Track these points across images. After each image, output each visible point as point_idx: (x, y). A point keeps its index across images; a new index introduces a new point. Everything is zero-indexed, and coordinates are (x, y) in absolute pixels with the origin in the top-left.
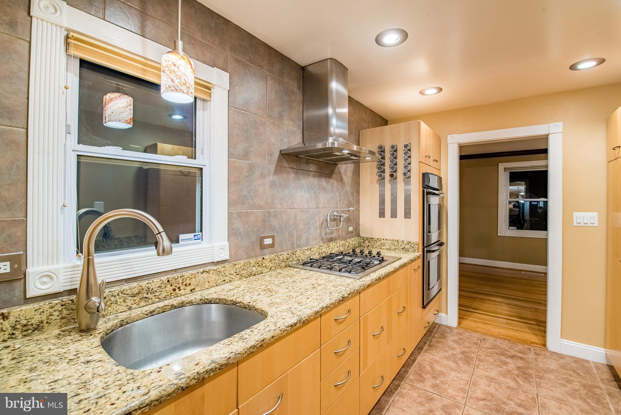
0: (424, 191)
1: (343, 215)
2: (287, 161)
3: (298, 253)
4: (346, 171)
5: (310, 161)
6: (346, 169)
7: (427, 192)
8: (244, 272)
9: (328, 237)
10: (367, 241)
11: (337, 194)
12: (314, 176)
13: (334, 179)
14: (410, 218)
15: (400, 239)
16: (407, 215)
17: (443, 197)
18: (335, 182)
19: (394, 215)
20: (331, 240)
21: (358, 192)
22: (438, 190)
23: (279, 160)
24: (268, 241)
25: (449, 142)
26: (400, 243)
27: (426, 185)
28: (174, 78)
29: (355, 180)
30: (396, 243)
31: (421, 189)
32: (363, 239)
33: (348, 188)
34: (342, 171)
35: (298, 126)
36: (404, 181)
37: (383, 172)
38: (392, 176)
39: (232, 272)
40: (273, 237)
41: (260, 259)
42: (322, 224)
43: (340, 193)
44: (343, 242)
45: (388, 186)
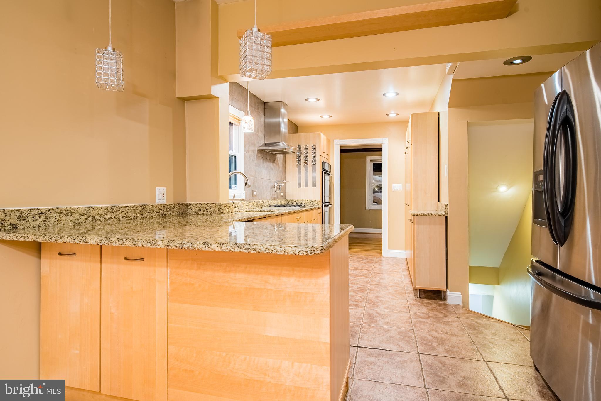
0: (322, 172)
1: (281, 184)
2: (260, 153)
3: (264, 202)
4: (280, 159)
5: (267, 153)
6: (280, 157)
7: (324, 173)
8: (249, 206)
9: (274, 196)
10: (291, 202)
11: (277, 172)
12: (269, 162)
13: (275, 164)
14: (316, 187)
15: (310, 200)
16: (314, 185)
17: (332, 176)
18: (276, 165)
19: (306, 186)
20: (274, 199)
21: (285, 172)
22: (329, 172)
23: (258, 153)
24: (255, 193)
25: (335, 144)
26: (310, 202)
27: (324, 169)
28: (250, 126)
29: (284, 164)
30: (308, 202)
31: (321, 171)
32: (288, 201)
33: (281, 169)
34: (279, 159)
35: (263, 134)
36: (312, 166)
37: (300, 160)
38: (305, 163)
39: (247, 205)
40: (256, 191)
41: (254, 201)
42: (271, 189)
43: (278, 172)
44: (280, 201)
45: (303, 169)
